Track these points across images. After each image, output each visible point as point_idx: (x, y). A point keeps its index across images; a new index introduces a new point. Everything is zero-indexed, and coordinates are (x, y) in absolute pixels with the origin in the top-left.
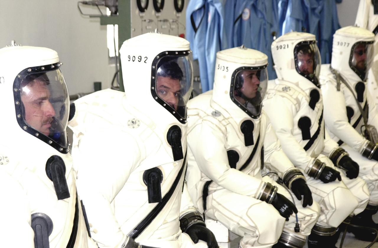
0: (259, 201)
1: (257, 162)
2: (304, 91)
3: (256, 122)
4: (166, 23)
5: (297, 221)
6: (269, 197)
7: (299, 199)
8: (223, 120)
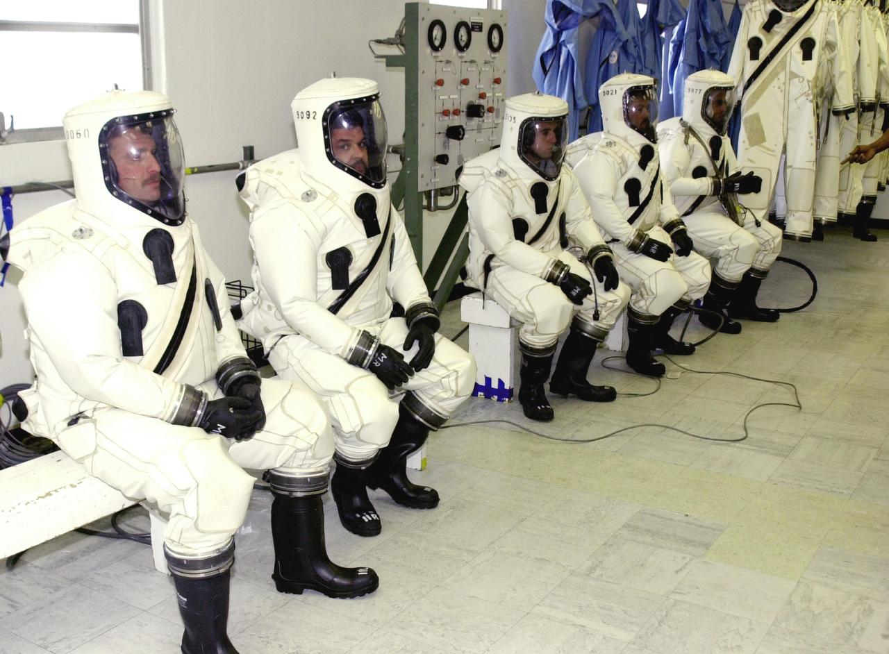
0: (545, 282)
1: (553, 233)
2: (633, 147)
3: (552, 185)
4: (473, 64)
5: (596, 307)
6: (558, 277)
7: (600, 280)
8: (509, 181)
